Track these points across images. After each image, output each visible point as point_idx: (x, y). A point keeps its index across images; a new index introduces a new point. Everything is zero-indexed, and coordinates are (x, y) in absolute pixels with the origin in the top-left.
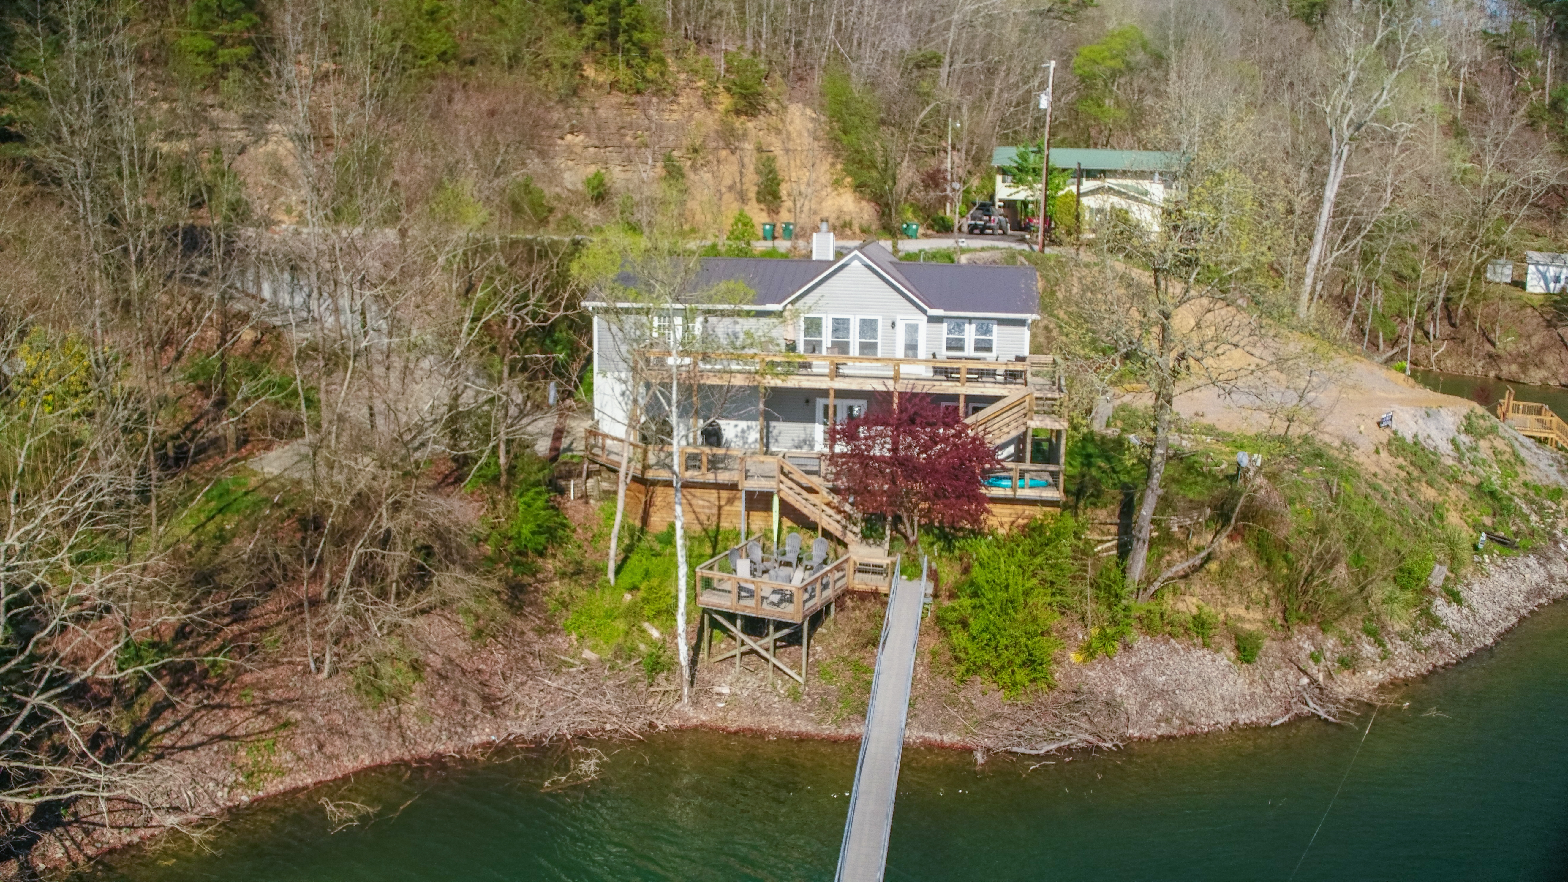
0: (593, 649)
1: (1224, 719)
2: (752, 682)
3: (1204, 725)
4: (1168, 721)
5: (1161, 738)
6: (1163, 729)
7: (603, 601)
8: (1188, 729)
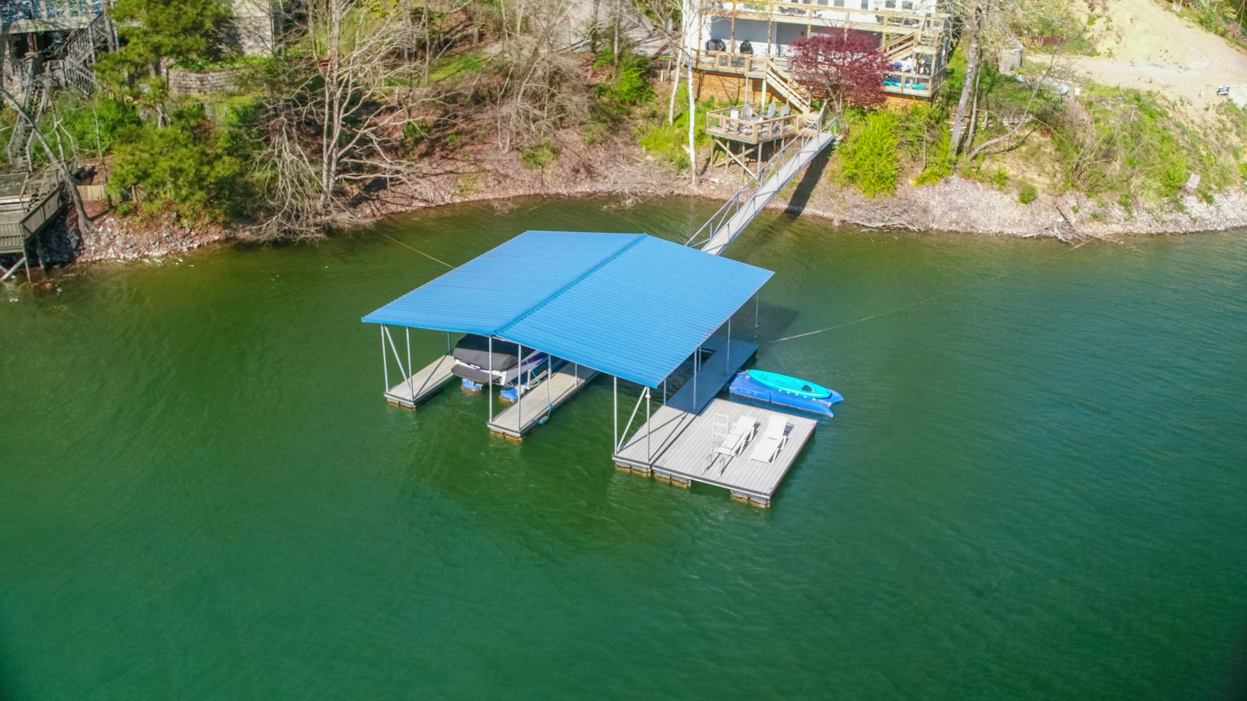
0: (653, 156)
1: (995, 229)
2: (732, 178)
3: (981, 229)
4: (957, 223)
5: (950, 232)
6: (954, 227)
7: (665, 132)
8: (969, 230)
